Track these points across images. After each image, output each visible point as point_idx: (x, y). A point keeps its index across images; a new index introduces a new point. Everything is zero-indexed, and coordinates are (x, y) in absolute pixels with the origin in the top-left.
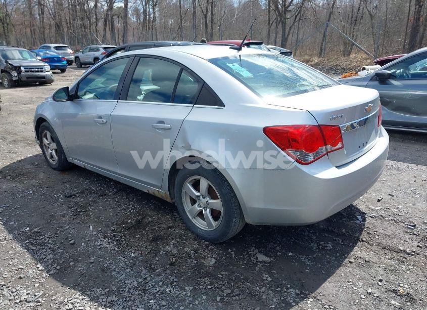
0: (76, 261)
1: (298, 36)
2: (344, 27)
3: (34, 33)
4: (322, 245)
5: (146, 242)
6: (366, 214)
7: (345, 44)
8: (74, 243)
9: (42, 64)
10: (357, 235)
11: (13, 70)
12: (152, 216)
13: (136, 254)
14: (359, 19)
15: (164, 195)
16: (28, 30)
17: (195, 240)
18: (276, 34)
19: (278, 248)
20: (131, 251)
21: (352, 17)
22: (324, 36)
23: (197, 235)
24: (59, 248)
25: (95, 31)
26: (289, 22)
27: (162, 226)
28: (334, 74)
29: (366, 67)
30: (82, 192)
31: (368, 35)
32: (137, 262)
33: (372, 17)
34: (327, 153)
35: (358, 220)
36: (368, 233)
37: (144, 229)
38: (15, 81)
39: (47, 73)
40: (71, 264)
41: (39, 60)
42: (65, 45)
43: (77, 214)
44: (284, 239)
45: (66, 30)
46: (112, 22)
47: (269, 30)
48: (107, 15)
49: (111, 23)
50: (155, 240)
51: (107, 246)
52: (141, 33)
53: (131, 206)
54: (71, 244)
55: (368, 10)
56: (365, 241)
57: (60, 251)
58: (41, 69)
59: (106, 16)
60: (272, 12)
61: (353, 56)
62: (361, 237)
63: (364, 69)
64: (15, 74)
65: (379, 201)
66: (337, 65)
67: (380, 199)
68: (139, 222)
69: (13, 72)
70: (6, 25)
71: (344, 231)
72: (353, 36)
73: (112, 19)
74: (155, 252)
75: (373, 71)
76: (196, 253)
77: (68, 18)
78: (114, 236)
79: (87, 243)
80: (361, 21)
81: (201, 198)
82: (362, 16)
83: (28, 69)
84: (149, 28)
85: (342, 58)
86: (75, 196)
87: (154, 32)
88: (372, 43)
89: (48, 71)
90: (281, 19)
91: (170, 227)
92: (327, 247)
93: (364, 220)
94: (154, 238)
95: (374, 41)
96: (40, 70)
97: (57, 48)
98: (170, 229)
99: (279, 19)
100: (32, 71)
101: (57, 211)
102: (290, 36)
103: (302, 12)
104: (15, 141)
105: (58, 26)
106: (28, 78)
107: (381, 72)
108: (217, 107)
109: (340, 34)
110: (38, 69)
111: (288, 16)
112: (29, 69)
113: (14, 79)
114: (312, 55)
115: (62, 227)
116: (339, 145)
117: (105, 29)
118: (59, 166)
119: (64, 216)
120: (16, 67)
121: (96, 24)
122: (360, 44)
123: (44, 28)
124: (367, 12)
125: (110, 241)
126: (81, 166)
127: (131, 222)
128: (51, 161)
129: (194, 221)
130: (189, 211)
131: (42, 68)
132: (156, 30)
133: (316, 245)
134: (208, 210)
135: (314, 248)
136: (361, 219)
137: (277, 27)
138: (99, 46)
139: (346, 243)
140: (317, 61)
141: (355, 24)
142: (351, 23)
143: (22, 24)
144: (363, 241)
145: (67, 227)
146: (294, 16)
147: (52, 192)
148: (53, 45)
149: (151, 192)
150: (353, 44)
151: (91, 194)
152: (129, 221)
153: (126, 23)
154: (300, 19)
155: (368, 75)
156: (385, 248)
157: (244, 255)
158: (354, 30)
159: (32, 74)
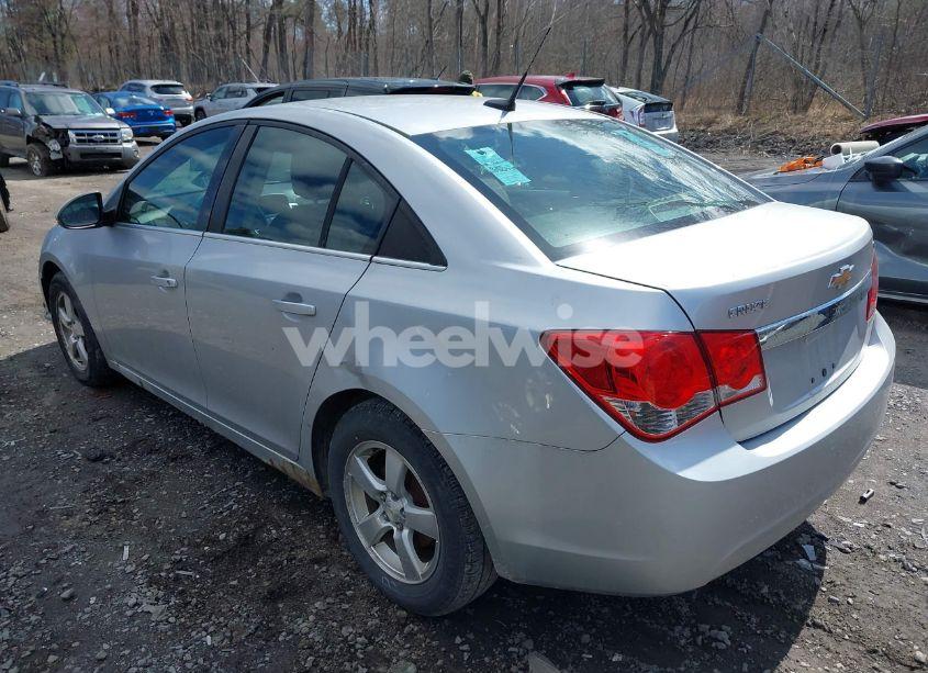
0: (65, 650)
1: (690, 64)
2: (795, 46)
3: (118, 55)
4: (703, 633)
5: (250, 600)
6: (827, 540)
7: (797, 84)
8: (72, 597)
9: (116, 126)
10: (799, 607)
11: (51, 138)
12: (280, 526)
13: (218, 638)
14: (831, 27)
15: (305, 478)
16: (105, 48)
17: (374, 603)
18: (641, 60)
19: (586, 638)
20: (206, 629)
21: (816, 23)
22: (750, 66)
23: (381, 591)
24: (32, 610)
25: (244, 50)
26: (671, 33)
27: (301, 554)
28: (769, 152)
29: (843, 145)
30: (132, 447)
31: (852, 65)
32: (215, 664)
33: (861, 22)
34: (718, 407)
35: (807, 558)
36: (830, 600)
37: (254, 563)
38: (56, 160)
39: (125, 145)
40: (52, 658)
41: (111, 115)
42: (176, 83)
43: (102, 510)
44: (606, 610)
45: (183, 49)
46: (282, 32)
47: (626, 53)
48: (272, 17)
49: (281, 34)
50: (273, 596)
51: (152, 609)
52: (344, 57)
53: (234, 493)
54: (64, 600)
55: (854, 8)
56: (820, 627)
57: (33, 618)
58: (112, 136)
59: (270, 19)
60: (634, 12)
61: (814, 111)
62: (811, 613)
63: (837, 150)
64: (54, 145)
65: (863, 501)
66: (776, 132)
67: (866, 496)
68: (245, 541)
69: (51, 142)
70: (59, 37)
71: (765, 590)
72: (817, 66)
73: (281, 25)
74: (267, 632)
75: (858, 157)
76: (371, 642)
77: (188, 23)
78: (177, 579)
79: (104, 598)
80: (837, 33)
81: (389, 498)
82: (839, 22)
83: (83, 135)
84: (360, 45)
85: (789, 116)
86: (112, 457)
87: (371, 57)
88: (861, 82)
89: (128, 141)
90: (652, 27)
91: (318, 561)
92: (716, 640)
93: (821, 559)
94: (271, 593)
95: (865, 79)
96: (109, 138)
97: (158, 89)
98: (316, 567)
99: (648, 28)
100: (91, 141)
101: (57, 499)
102: (673, 65)
103: (701, 12)
104: (16, 306)
105: (167, 40)
106: (84, 155)
107: (878, 160)
108: (428, 265)
109: (788, 61)
110: (105, 135)
111: (670, 18)
112: (87, 135)
113: (53, 157)
114: (719, 108)
115: (55, 547)
116: (755, 383)
117: (266, 48)
118: (90, 377)
119: (69, 514)
120: (57, 131)
121: (248, 37)
122: (832, 83)
123: (137, 43)
124: (852, 11)
125: (161, 593)
126: (134, 381)
127: (225, 540)
128: (75, 362)
129: (373, 553)
130: (362, 527)
131: (115, 135)
132: (375, 49)
133: (687, 633)
134: (406, 532)
135: (683, 642)
136: (813, 557)
137: (642, 45)
138: (247, 85)
139: (768, 632)
140: (730, 123)
141: (822, 40)
142: (814, 38)
143: (92, 36)
144: (816, 626)
145: (67, 549)
146: (684, 19)
147: (61, 444)
148: (151, 83)
149: (277, 465)
150: (817, 85)
151: (150, 453)
152: (222, 536)
153: (310, 34)
154: (695, 27)
155: (845, 166)
156: (875, 652)
157: (494, 657)
158: (818, 51)
159: (92, 146)
